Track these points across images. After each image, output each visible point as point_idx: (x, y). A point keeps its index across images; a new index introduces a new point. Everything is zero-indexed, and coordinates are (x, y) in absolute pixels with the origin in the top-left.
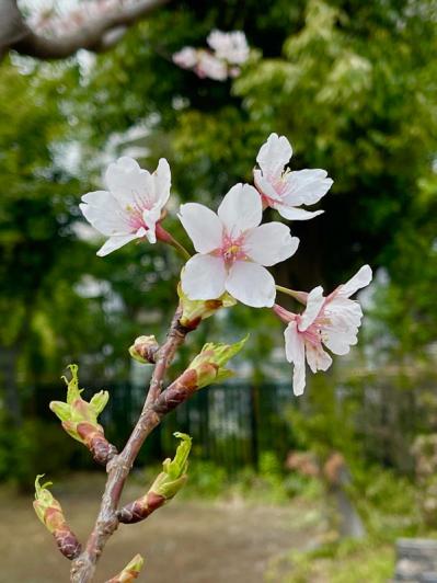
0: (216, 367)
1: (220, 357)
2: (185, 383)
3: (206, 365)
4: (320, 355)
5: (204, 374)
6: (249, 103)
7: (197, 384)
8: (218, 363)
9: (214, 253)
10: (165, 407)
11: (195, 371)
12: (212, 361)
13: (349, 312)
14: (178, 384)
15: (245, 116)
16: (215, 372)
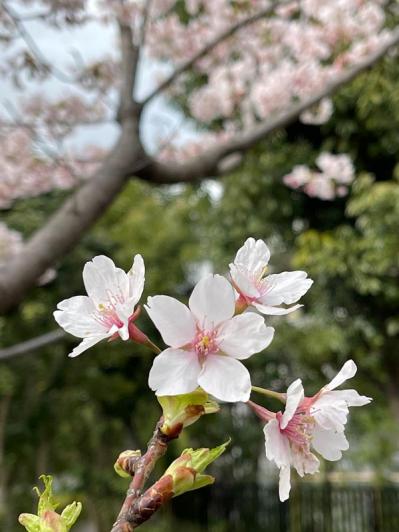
0: (194, 473)
1: (197, 461)
2: (160, 490)
3: (182, 470)
4: (307, 457)
5: (180, 480)
6: (363, 222)
7: (173, 491)
8: (196, 468)
9: (187, 348)
10: (138, 516)
11: (170, 476)
12: (188, 466)
13: (334, 409)
14: (153, 491)
15: (359, 234)
16: (192, 477)
